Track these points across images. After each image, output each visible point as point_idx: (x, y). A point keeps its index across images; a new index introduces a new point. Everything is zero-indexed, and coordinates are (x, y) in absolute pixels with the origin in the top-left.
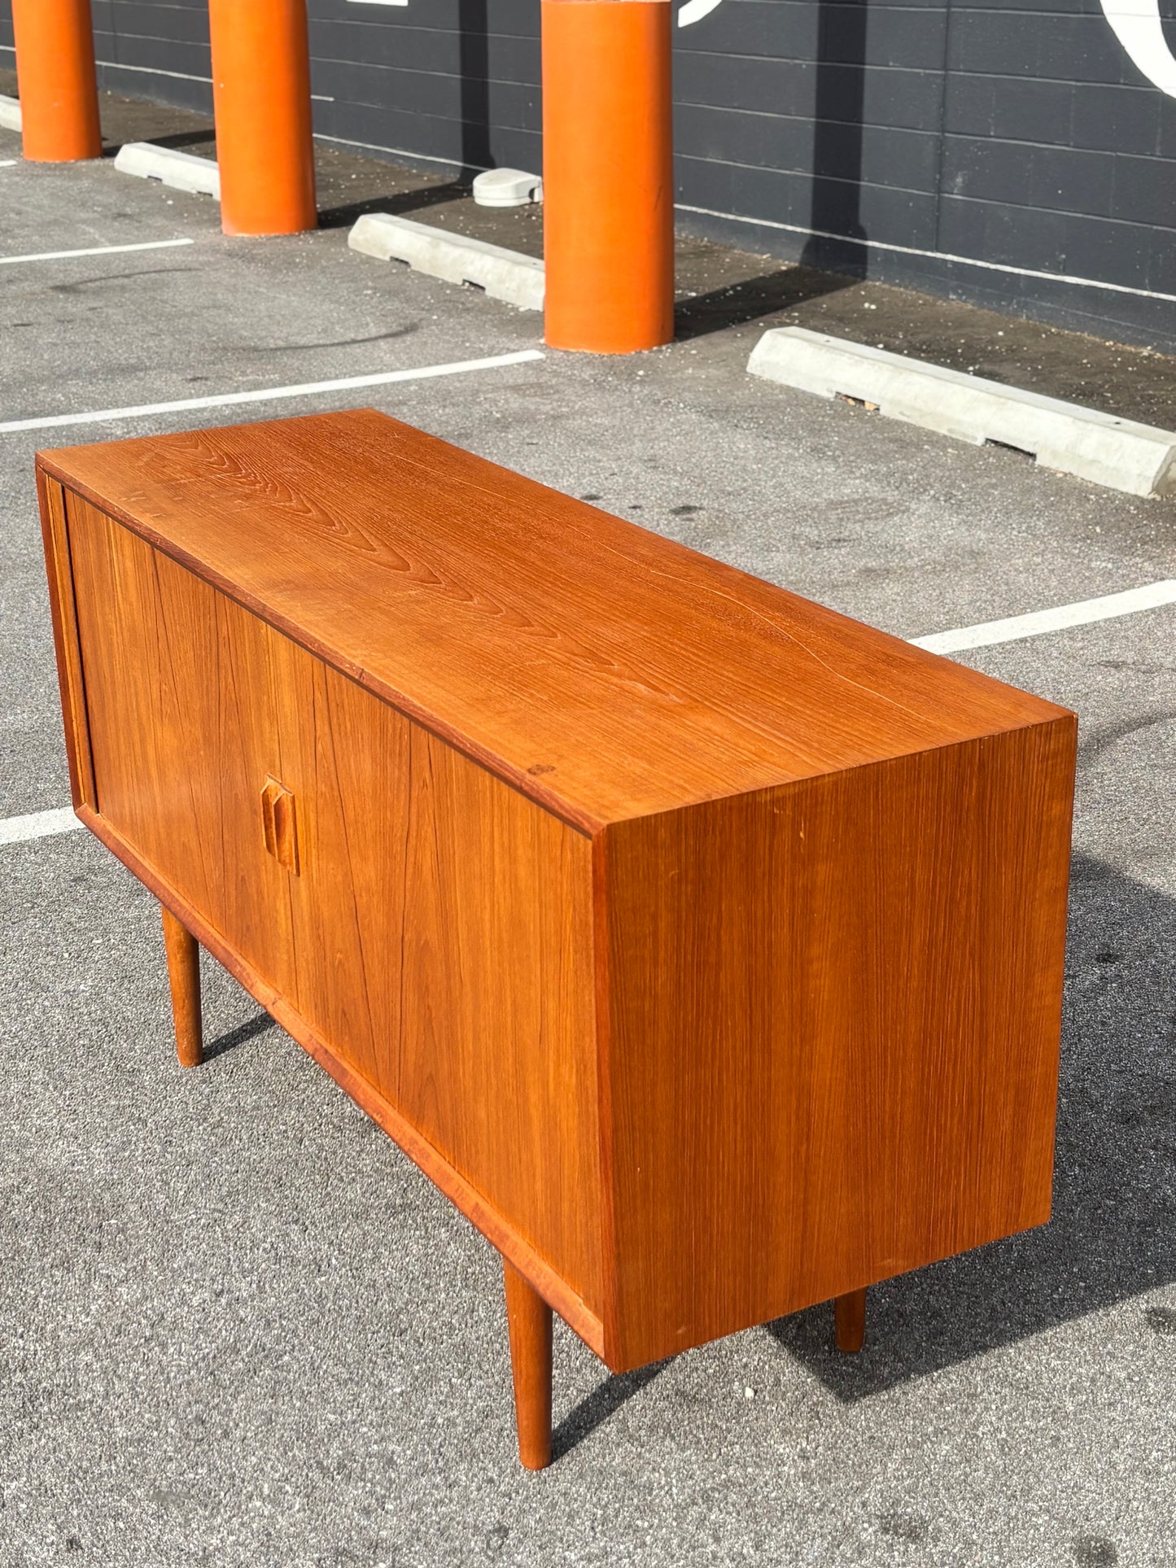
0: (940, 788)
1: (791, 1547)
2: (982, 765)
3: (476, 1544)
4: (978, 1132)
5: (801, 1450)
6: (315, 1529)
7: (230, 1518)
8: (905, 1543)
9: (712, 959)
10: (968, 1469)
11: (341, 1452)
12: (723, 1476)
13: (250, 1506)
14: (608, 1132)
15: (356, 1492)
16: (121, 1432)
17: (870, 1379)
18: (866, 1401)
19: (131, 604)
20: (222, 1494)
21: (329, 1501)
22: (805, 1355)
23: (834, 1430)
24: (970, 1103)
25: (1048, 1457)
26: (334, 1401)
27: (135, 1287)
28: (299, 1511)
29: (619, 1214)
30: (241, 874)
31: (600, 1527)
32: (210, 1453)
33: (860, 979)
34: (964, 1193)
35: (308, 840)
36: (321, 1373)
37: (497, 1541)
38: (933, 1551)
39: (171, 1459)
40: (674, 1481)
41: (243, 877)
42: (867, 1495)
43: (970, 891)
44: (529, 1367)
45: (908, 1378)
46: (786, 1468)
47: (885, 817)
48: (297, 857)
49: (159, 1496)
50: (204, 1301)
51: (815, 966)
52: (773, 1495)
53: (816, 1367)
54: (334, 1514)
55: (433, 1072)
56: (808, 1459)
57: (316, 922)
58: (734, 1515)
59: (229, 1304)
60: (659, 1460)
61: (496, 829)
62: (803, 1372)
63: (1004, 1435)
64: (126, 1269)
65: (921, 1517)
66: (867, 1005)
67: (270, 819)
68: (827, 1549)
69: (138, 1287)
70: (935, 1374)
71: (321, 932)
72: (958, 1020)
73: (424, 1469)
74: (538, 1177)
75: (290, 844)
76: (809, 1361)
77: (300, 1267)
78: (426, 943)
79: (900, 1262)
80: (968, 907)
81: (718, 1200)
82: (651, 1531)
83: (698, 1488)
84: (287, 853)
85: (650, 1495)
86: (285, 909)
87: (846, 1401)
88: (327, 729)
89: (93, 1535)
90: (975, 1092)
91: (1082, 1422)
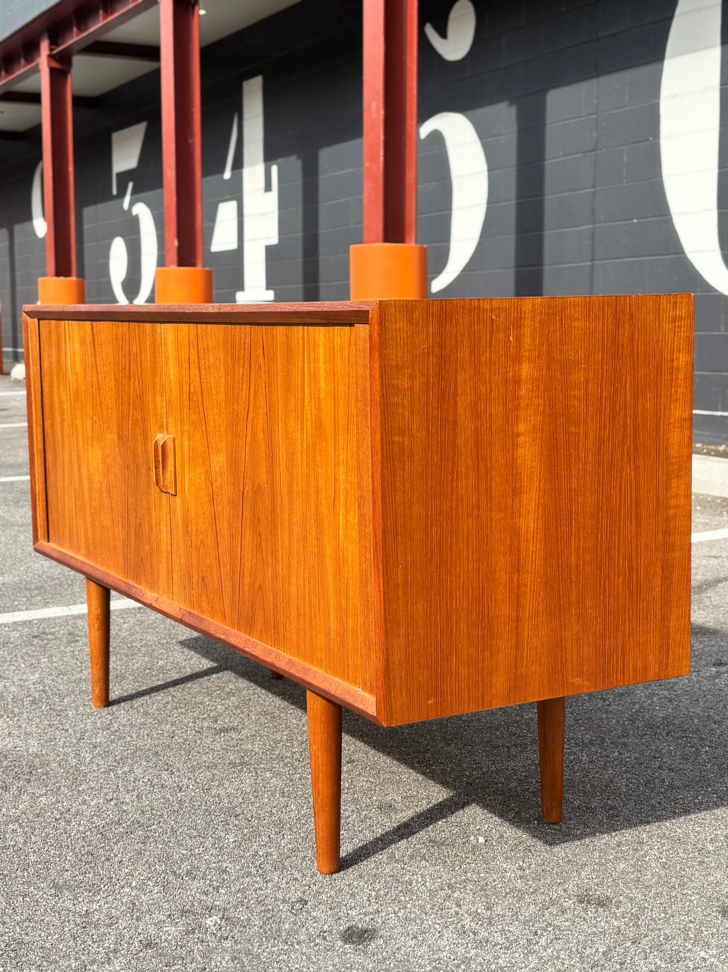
0: (603, 325)
1: (513, 909)
2: (631, 316)
3: (285, 907)
4: (637, 593)
5: (519, 866)
6: (168, 901)
7: (107, 896)
8: (595, 908)
9: (450, 418)
10: (639, 875)
11: (189, 867)
12: (463, 877)
13: (122, 891)
14: (379, 534)
15: (198, 885)
16: (32, 858)
17: (569, 835)
18: (565, 845)
19: (76, 374)
20: (102, 886)
21: (179, 888)
22: (520, 825)
23: (542, 857)
24: (631, 569)
25: (696, 870)
26: (186, 845)
27: (51, 798)
28: (157, 893)
29: (388, 600)
30: (138, 521)
31: (374, 900)
32: (96, 868)
33: (552, 456)
34: (629, 637)
35: (183, 465)
36: (178, 833)
37: (299, 906)
38: (617, 911)
39: (67, 870)
40: (428, 880)
41: (140, 523)
42: (567, 886)
43: (626, 408)
44: (325, 788)
45: (595, 835)
46: (508, 874)
47: (567, 338)
48: (175, 481)
49: (56, 886)
50: (99, 803)
51: (522, 439)
52: (499, 886)
53: (528, 830)
54: (182, 895)
55: (262, 583)
56: (524, 870)
57: (186, 522)
58: (471, 894)
59: (116, 805)
60: (417, 870)
61: (306, 365)
62: (520, 833)
63: (664, 860)
64: (46, 790)
65: (607, 896)
66: (558, 477)
67: (159, 462)
68: (540, 910)
69: (53, 797)
70: (614, 834)
71: (189, 529)
72: (620, 503)
73: (249, 874)
74: (332, 612)
75: (171, 473)
76: (523, 828)
77: (167, 789)
78: (259, 485)
79: (586, 683)
80: (625, 419)
81: (456, 603)
82: (411, 902)
83: (445, 883)
84: (169, 480)
85: (411, 885)
86: (166, 528)
87: (551, 845)
88: (197, 372)
89: (6, 904)
90: (634, 562)
91: (720, 854)
